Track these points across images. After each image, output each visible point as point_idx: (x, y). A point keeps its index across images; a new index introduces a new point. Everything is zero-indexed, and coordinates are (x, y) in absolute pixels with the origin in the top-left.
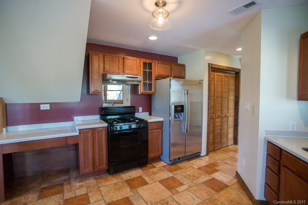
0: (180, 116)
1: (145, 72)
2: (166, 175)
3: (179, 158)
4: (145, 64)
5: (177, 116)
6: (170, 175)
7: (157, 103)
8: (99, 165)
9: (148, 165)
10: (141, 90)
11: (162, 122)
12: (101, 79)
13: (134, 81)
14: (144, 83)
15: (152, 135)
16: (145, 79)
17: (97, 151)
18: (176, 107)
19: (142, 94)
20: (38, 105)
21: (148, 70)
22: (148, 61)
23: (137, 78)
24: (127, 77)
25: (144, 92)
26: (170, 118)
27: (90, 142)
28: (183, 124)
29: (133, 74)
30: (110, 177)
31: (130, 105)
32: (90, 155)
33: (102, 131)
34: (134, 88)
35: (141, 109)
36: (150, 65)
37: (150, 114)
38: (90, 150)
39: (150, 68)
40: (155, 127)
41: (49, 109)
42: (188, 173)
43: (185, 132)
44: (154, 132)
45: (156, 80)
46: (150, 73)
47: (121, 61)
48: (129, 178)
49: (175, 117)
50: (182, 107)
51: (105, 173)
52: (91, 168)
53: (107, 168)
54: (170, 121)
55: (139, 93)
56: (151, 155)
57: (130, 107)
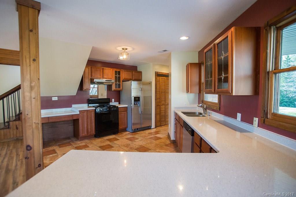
0: (138, 103)
1: (116, 77)
2: (129, 136)
3: (138, 129)
4: (116, 72)
5: (136, 104)
6: (132, 136)
7: (123, 96)
8: (90, 132)
9: (119, 133)
10: (114, 88)
11: (127, 107)
12: (90, 82)
13: (109, 83)
14: (115, 84)
15: (121, 115)
16: (116, 81)
17: (89, 124)
18: (135, 98)
19: (114, 91)
20: (51, 97)
21: (118, 76)
22: (118, 70)
23: (111, 81)
24: (106, 80)
25: (115, 89)
26: (132, 105)
27: (85, 118)
28: (139, 108)
29: (109, 79)
30: (97, 139)
31: (106, 98)
32: (86, 126)
33: (92, 112)
34: (109, 87)
35: (113, 100)
36: (119, 73)
37: (119, 103)
38: (85, 123)
39: (119, 74)
40: (123, 111)
41: (57, 100)
42: (142, 135)
43: (141, 113)
44: (122, 113)
45: (123, 81)
46: (119, 77)
47: (101, 70)
48: (108, 139)
49: (134, 104)
50: (139, 98)
51: (93, 137)
52: (86, 133)
53: (95, 134)
54: (131, 107)
55: (113, 90)
56: (121, 127)
57: (107, 99)
